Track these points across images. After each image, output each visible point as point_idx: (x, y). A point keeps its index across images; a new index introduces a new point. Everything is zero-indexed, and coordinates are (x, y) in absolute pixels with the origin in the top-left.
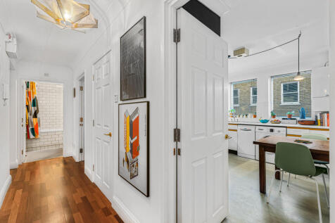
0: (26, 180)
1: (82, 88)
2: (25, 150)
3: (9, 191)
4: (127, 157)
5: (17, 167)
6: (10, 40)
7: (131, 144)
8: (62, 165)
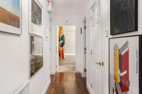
0: (56, 84)
1: (85, 28)
2: (58, 65)
3: (49, 88)
4: (116, 87)
5: (54, 74)
6: (49, 4)
7: (121, 77)
8: (74, 78)
